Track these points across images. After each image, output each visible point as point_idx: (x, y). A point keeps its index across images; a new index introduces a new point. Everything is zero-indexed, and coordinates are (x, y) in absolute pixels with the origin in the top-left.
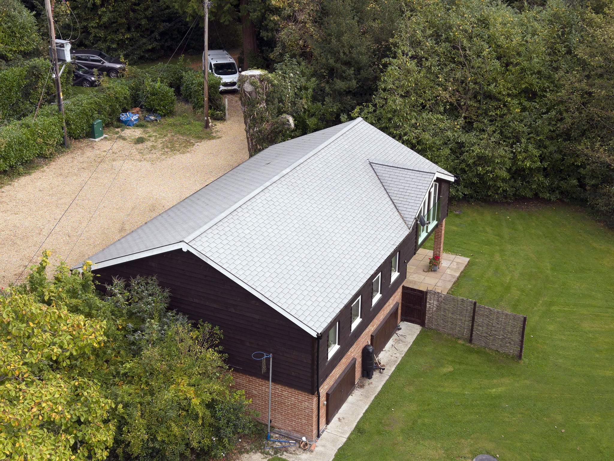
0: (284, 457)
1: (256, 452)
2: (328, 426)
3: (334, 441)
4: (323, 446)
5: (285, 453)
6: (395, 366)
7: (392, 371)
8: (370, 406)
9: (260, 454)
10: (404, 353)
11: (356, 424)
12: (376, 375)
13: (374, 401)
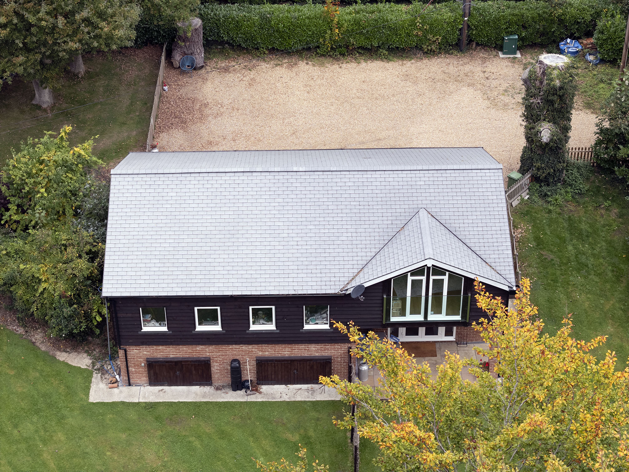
0: (95, 375)
1: (90, 359)
2: (149, 387)
3: (130, 396)
4: (121, 392)
5: (100, 374)
6: (264, 400)
7: (255, 400)
8: (190, 402)
9: (91, 361)
10: (293, 400)
11: (161, 401)
12: (242, 392)
13: (201, 402)
